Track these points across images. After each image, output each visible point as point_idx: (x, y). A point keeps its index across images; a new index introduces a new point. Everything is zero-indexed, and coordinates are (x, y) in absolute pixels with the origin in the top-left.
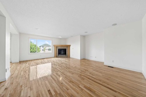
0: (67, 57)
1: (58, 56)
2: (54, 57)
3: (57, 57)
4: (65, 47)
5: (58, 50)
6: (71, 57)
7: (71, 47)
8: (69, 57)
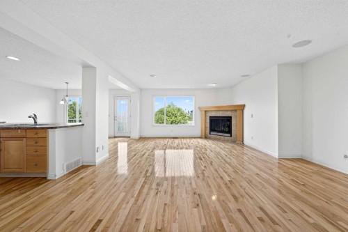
0: (234, 142)
1: (209, 135)
2: (201, 138)
3: (206, 138)
4: (227, 111)
5: (208, 121)
6: (245, 142)
7: (246, 111)
8: (240, 141)
